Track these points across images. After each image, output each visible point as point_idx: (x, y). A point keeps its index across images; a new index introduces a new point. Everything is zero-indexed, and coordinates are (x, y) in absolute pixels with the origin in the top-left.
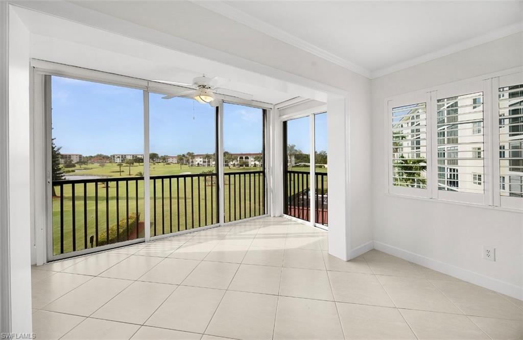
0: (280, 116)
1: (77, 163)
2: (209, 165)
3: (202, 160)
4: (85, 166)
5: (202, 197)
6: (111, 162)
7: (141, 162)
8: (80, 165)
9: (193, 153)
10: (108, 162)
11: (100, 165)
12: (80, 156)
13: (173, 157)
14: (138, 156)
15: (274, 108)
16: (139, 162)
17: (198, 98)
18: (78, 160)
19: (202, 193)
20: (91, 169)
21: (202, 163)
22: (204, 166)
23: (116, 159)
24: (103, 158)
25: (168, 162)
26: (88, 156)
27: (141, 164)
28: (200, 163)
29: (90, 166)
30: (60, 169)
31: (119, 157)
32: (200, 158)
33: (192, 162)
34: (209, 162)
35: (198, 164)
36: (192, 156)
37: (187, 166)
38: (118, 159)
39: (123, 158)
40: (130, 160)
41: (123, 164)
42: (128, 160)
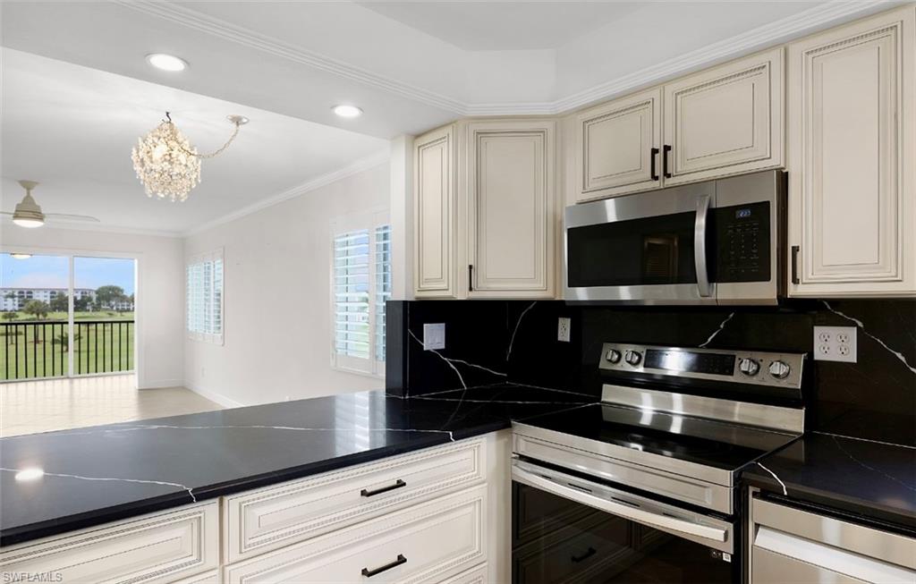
40: (37, 303)
41: (17, 313)
42: (32, 303)
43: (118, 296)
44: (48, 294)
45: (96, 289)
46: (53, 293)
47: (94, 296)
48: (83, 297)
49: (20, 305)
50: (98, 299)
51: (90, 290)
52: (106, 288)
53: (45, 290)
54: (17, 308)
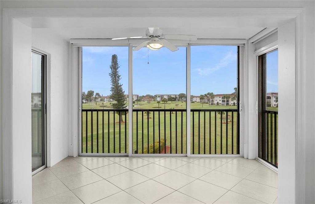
0: (256, 50)
1: (136, 101)
2: (227, 104)
3: (221, 99)
4: (140, 103)
5: (218, 133)
6: (154, 101)
7: (174, 101)
8: (137, 102)
9: (212, 93)
10: (153, 100)
11: (147, 103)
12: (138, 96)
13: (196, 97)
14: (171, 96)
15: (248, 43)
16: (172, 101)
17: (148, 46)
18: (136, 99)
19: (218, 129)
20: (143, 105)
21: (221, 102)
22: (223, 105)
23: (157, 97)
24: (150, 97)
25: (193, 101)
26: (142, 96)
27: (173, 102)
28: (220, 102)
29: (142, 103)
30: (125, 104)
31: (159, 97)
32: (220, 97)
33: (213, 101)
34: (228, 101)
35: (218, 103)
36: (212, 95)
37: (208, 104)
38: (159, 98)
39: (162, 96)
40: (165, 99)
41: (161, 102)
42: (163, 99)
43: (184, 96)
44: (167, 96)
45: (178, 94)
46: (168, 96)
47: (178, 96)
48: (175, 97)
49: (161, 99)
50: (179, 98)
51: (177, 95)
52: (181, 94)
53: (166, 95)
54: (160, 100)
